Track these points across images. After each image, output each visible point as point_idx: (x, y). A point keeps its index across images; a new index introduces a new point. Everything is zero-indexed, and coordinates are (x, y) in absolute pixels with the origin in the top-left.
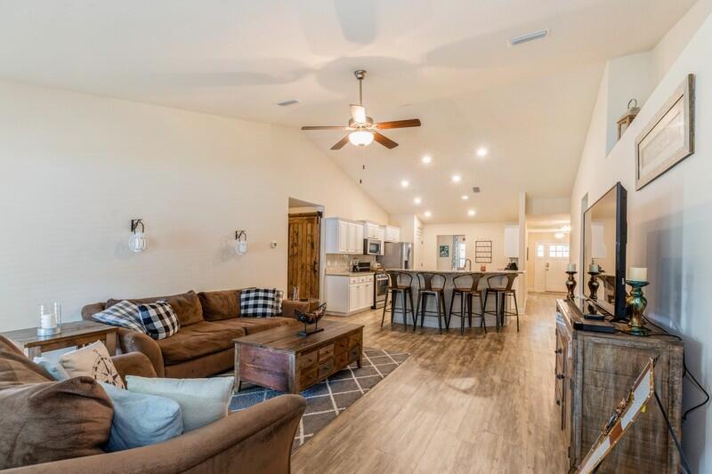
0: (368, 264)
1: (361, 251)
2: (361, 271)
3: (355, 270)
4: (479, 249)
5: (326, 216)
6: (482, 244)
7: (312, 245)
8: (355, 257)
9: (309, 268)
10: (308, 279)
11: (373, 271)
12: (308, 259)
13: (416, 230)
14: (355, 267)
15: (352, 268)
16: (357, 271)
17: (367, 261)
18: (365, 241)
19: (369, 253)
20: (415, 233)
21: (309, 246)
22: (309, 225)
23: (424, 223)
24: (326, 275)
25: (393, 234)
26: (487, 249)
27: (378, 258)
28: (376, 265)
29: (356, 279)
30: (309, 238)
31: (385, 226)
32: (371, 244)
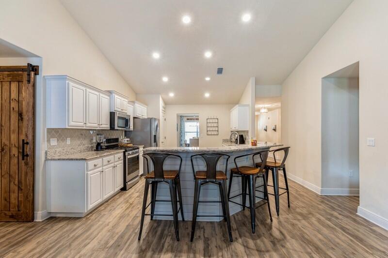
0: (117, 140)
1: (107, 126)
2: (108, 148)
4: (209, 125)
5: (44, 72)
6: (211, 121)
7: (20, 115)
9: (15, 151)
10: (14, 168)
11: (122, 147)
12: (14, 137)
13: (161, 108)
15: (95, 145)
16: (102, 149)
17: (114, 137)
19: (116, 128)
20: (161, 111)
21: (14, 117)
22: (14, 86)
23: (166, 103)
24: (46, 159)
25: (141, 111)
26: (215, 125)
27: (127, 134)
28: (124, 140)
29: (98, 162)
30: (14, 105)
31: (133, 102)
32: (119, 118)
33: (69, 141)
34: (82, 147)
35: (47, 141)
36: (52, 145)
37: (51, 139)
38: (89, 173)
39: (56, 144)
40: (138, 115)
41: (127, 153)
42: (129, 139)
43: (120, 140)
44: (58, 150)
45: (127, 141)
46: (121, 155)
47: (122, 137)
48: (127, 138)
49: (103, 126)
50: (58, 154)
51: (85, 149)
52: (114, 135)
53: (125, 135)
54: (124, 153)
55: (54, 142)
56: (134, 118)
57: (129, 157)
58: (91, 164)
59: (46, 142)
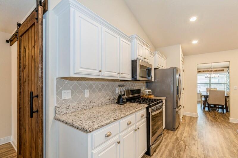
0: (139, 91)
3: (120, 100)
8: (122, 83)
13: (181, 59)
14: (120, 97)
17: (137, 88)
18: (134, 63)
28: (146, 91)
33: (87, 93)
34: (103, 100)
35: (57, 94)
36: (63, 98)
37: (63, 92)
38: (94, 151)
39: (70, 97)
40: (158, 66)
41: (150, 110)
42: (150, 90)
43: (142, 91)
44: (72, 105)
45: (149, 92)
46: (144, 111)
47: (143, 87)
48: (149, 89)
49: (123, 75)
50: (72, 110)
51: (106, 101)
52: (136, 86)
53: (147, 86)
54: (148, 109)
55: (67, 95)
56: (155, 69)
57: (153, 114)
58: (98, 135)
59: (56, 96)
